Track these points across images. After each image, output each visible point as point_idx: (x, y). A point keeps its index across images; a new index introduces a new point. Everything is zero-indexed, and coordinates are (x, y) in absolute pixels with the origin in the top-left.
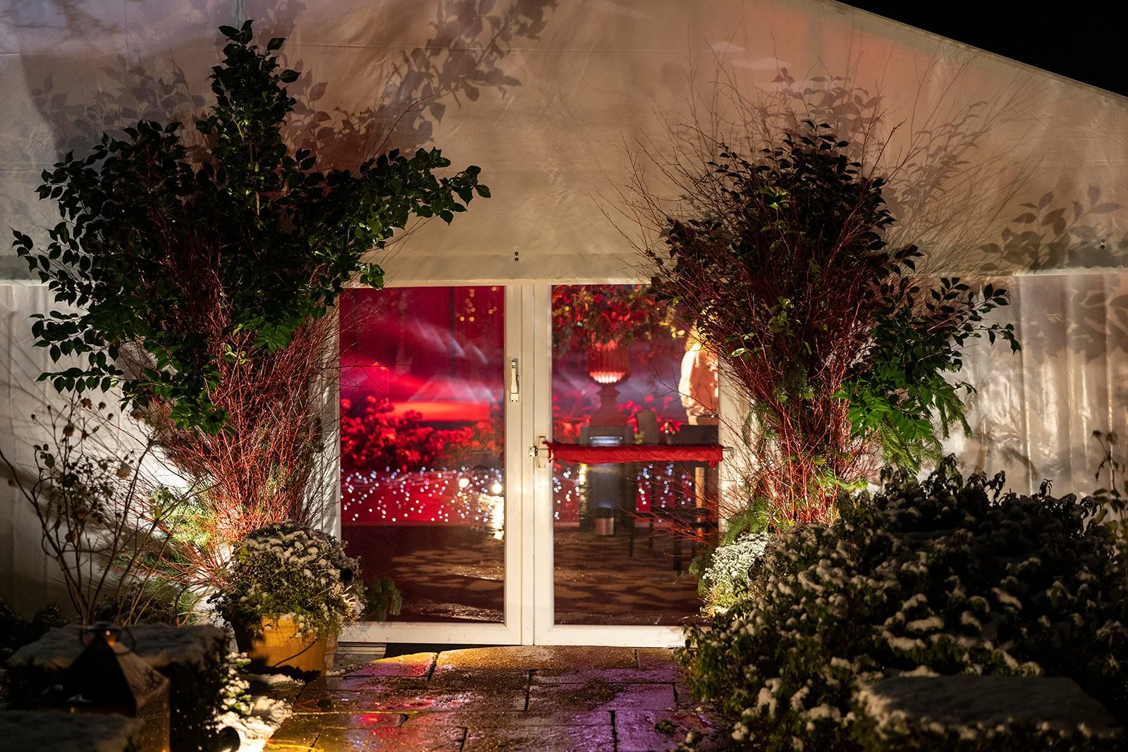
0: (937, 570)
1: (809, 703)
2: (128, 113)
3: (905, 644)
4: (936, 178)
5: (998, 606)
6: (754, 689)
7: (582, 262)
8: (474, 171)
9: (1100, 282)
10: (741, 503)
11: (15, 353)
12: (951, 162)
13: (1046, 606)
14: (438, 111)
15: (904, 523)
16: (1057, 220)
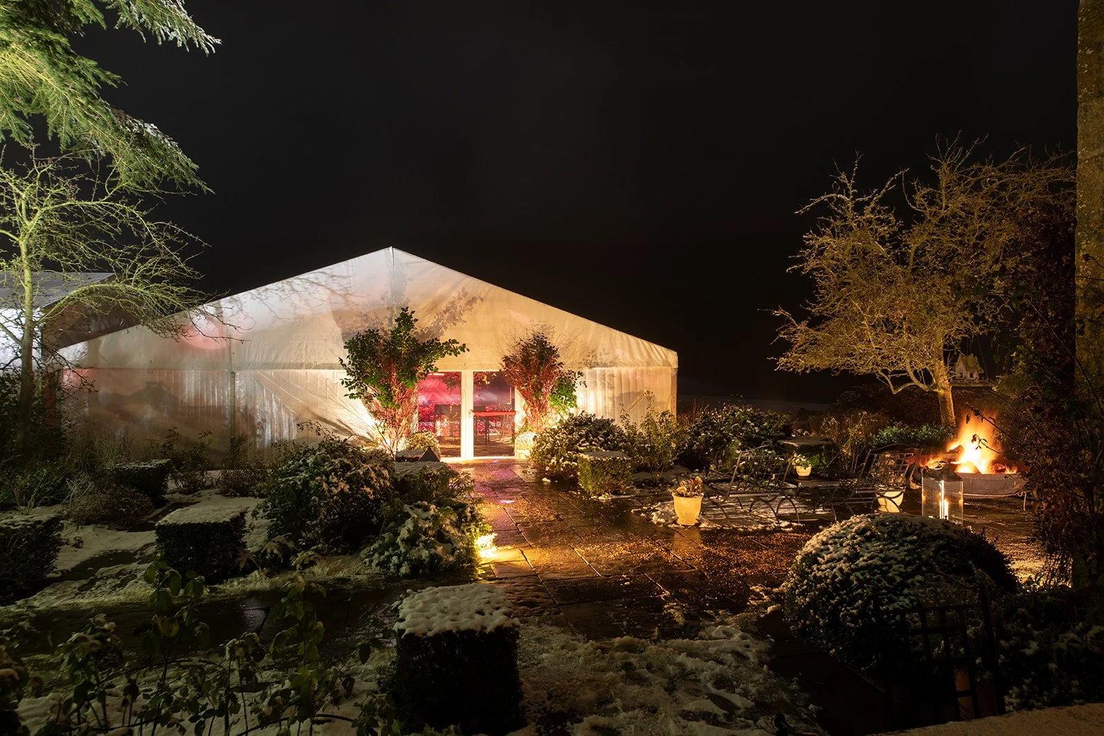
0: (587, 434)
1: (563, 461)
2: (362, 326)
3: (582, 448)
4: (567, 346)
5: (600, 440)
6: (550, 460)
7: (481, 366)
8: (464, 345)
9: (604, 371)
10: (521, 425)
11: (328, 389)
12: (571, 343)
13: (608, 440)
14: (446, 328)
15: (576, 425)
16: (595, 356)
